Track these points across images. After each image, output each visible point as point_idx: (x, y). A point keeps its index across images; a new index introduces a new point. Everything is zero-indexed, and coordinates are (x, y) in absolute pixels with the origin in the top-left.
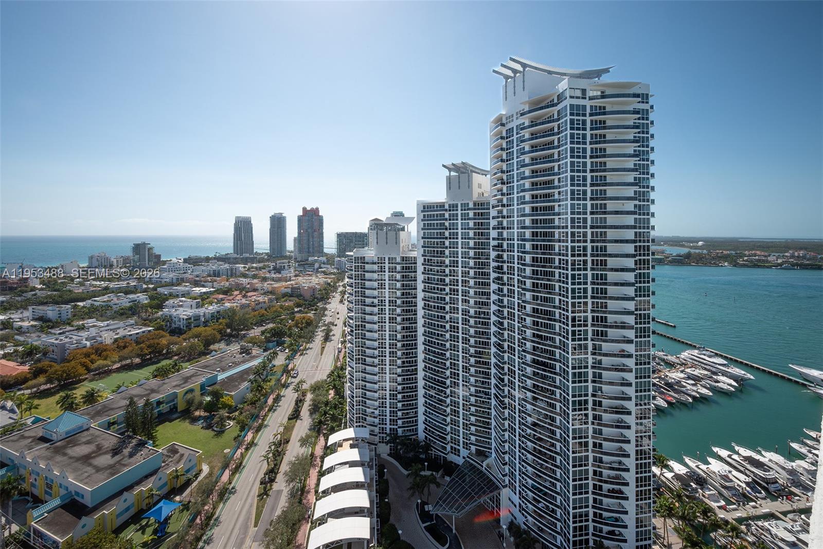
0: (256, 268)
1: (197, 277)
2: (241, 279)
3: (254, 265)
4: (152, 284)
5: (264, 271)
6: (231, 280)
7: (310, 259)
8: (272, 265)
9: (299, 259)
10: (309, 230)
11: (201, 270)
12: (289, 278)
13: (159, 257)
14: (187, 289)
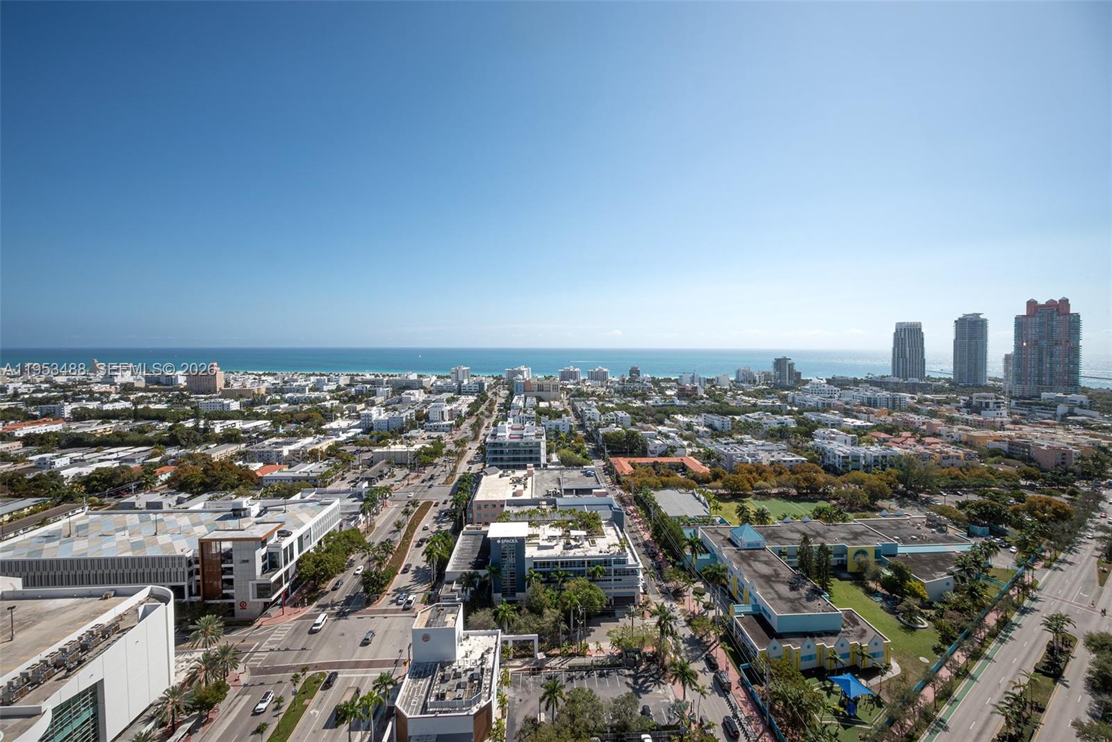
0: (932, 401)
1: (847, 404)
2: (911, 415)
3: (928, 396)
4: (796, 406)
5: (948, 407)
6: (895, 414)
7: (1044, 395)
8: (963, 399)
9: (1017, 393)
10: (1044, 343)
11: (852, 396)
12: (999, 424)
13: (799, 374)
14: (837, 418)
